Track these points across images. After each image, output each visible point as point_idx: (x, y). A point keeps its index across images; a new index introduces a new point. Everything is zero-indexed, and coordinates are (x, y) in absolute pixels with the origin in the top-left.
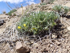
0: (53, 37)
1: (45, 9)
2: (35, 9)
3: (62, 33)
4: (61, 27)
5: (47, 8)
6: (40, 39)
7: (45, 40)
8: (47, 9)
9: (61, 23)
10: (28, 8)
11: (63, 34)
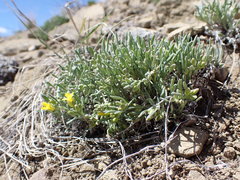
0: (181, 149)
1: (176, 11)
2: (138, 13)
3: (227, 129)
4: (227, 103)
5: (182, 7)
6: (125, 157)
7: (149, 163)
8: (185, 11)
9: (233, 79)
10: (111, 8)
11: (232, 133)
